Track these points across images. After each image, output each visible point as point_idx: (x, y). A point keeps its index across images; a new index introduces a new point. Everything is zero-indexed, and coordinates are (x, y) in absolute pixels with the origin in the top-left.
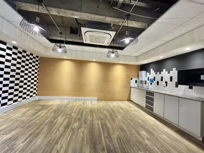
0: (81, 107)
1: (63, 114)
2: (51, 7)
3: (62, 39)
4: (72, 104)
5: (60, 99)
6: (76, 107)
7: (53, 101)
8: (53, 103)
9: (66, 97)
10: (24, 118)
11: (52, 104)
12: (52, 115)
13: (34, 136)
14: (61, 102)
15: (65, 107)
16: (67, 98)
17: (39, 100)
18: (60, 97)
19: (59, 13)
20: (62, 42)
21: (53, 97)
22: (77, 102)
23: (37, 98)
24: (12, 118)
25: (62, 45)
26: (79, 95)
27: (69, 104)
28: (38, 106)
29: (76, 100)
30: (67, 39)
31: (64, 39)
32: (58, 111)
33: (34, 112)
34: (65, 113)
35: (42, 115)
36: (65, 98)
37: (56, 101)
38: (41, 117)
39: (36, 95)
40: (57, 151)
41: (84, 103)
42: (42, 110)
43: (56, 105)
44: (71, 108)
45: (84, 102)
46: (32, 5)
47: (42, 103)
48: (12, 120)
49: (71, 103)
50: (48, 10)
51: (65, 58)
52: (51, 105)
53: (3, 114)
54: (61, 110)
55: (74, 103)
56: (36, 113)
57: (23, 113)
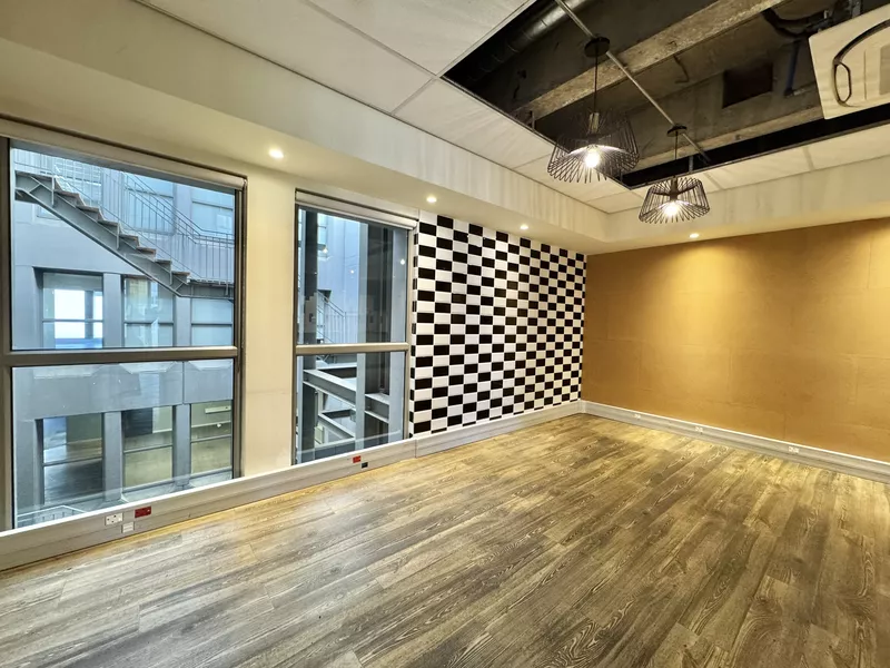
0: (806, 502)
1: (695, 502)
2: (639, 42)
3: (681, 153)
4: (741, 467)
5: (670, 427)
6: (769, 489)
7: (643, 430)
8: (643, 437)
9: (700, 427)
10: (554, 467)
11: (636, 440)
12: (644, 488)
13: (591, 541)
14: (676, 443)
15: (701, 472)
16: (704, 429)
17: (588, 416)
18: (671, 422)
19: (673, 44)
20: (679, 167)
21: (638, 415)
22: (774, 466)
23: (583, 406)
24: (526, 453)
25: (683, 180)
26: (785, 431)
27: (718, 462)
28: (587, 435)
29: (767, 454)
30: (703, 144)
31: (690, 151)
32: (670, 482)
33: (580, 455)
34: (705, 501)
35: (607, 474)
36: (694, 427)
37: (655, 433)
38: (605, 481)
39: (579, 396)
40: (688, 655)
41: (827, 485)
42: (602, 455)
43: (657, 451)
44: (737, 488)
45: (824, 480)
46: (573, 82)
47: (603, 429)
48: (527, 460)
49: (733, 459)
50: (624, 65)
51: (694, 236)
52: (636, 448)
53: (504, 436)
54: (682, 480)
55: (753, 467)
56: (585, 461)
57: (549, 449)
